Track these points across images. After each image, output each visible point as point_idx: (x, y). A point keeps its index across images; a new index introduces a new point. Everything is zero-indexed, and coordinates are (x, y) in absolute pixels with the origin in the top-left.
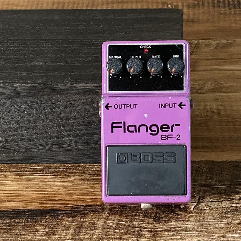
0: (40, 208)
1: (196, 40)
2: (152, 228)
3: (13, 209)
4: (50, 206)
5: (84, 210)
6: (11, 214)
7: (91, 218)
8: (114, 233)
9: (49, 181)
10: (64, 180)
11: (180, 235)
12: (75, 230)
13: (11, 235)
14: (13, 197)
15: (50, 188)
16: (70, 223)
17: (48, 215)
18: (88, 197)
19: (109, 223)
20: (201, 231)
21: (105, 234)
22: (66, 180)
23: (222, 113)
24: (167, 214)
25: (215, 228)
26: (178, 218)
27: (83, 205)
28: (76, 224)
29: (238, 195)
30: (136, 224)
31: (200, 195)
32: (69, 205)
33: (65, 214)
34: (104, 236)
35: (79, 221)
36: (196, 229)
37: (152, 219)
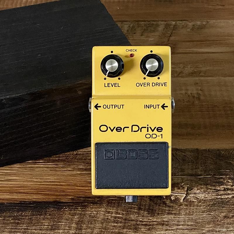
0: (44, 200)
1: (174, 21)
2: (146, 222)
3: (20, 201)
4: (53, 198)
5: (84, 201)
6: (18, 206)
7: (92, 211)
8: (113, 227)
9: (51, 171)
10: (64, 170)
11: (173, 230)
12: (77, 224)
13: (19, 229)
14: (20, 189)
15: (52, 178)
16: (72, 216)
17: (52, 207)
18: (87, 188)
19: (108, 216)
20: (191, 225)
21: (105, 229)
22: (66, 170)
23: (202, 98)
24: (159, 206)
25: (204, 221)
26: (169, 211)
27: (83, 197)
28: (78, 217)
29: (222, 186)
30: (133, 217)
31: (189, 186)
32: (70, 196)
33: (67, 206)
34: (104, 230)
35: (80, 214)
36: (187, 223)
37: (146, 211)
